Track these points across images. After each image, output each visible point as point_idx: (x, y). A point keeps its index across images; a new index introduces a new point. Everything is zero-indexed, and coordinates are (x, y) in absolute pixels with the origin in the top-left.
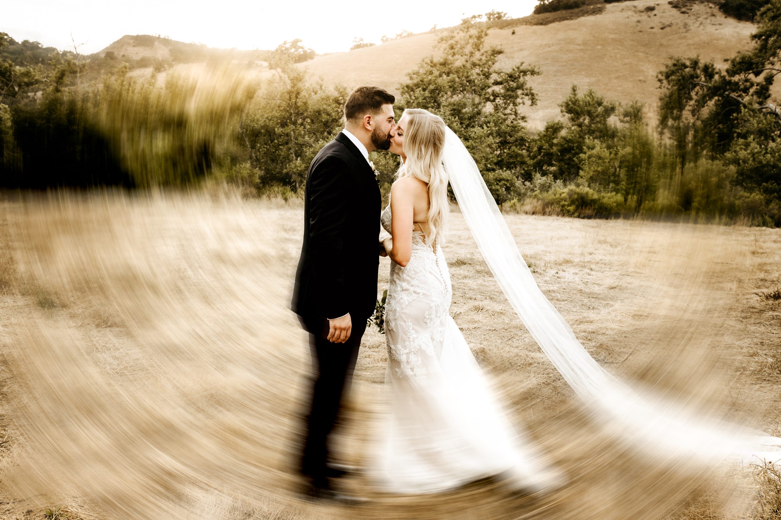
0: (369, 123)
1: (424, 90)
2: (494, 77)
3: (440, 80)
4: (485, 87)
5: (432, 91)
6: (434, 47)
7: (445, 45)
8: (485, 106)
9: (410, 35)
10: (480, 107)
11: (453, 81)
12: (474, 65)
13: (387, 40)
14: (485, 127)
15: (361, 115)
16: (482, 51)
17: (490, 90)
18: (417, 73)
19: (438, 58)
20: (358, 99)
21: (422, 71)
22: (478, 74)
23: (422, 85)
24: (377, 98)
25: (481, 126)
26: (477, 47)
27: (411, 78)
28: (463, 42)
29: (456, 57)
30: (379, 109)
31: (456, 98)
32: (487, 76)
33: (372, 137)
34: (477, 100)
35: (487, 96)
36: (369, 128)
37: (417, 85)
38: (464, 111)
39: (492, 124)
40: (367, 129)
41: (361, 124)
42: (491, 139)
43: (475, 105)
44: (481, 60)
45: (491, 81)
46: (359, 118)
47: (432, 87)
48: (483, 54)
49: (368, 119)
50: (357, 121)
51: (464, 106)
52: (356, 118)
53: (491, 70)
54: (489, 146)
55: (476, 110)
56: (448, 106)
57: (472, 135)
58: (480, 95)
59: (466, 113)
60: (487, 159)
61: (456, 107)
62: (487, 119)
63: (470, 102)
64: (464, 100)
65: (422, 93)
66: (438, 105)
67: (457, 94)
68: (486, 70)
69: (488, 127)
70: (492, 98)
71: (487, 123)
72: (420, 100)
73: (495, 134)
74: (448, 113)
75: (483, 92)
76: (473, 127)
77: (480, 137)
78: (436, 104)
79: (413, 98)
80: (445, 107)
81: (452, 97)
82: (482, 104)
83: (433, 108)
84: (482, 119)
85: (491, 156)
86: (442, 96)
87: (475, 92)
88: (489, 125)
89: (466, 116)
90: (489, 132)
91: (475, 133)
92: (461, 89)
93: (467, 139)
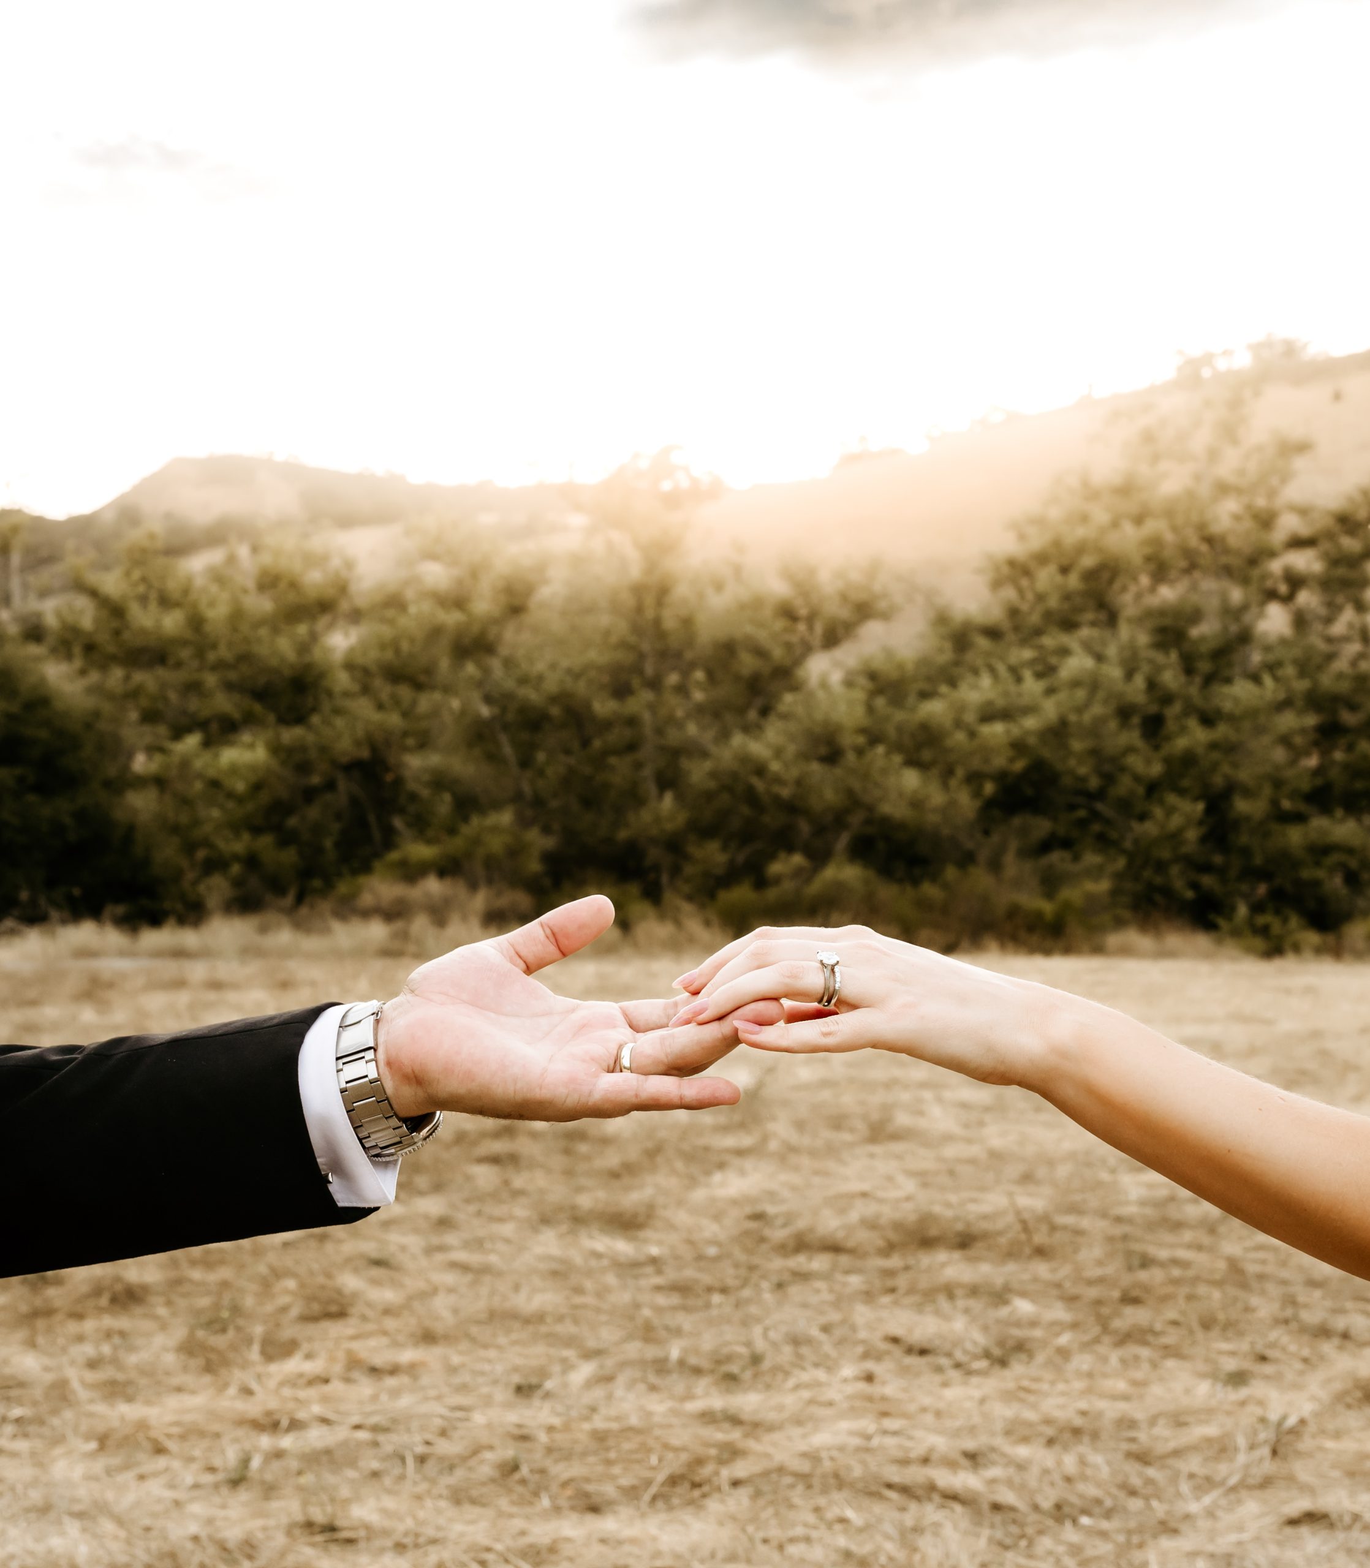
1: (1063, 571)
2: (1286, 524)
3: (1113, 542)
4: (1258, 556)
5: (1090, 576)
6: (1096, 437)
8: (1261, 615)
9: (1012, 418)
10: (1247, 618)
11: (1155, 540)
12: (1222, 489)
14: (1268, 681)
16: (1245, 445)
17: (1276, 566)
18: (1039, 520)
19: (1106, 470)
21: (1055, 513)
22: (1236, 517)
23: (1057, 556)
25: (1256, 678)
26: (1229, 433)
27: (1021, 536)
28: (1182, 421)
29: (1164, 465)
31: (1167, 593)
32: (1265, 519)
34: (1236, 595)
35: (1269, 584)
37: (1041, 558)
38: (1195, 632)
39: (1290, 671)
42: (1288, 721)
43: (1230, 613)
44: (1240, 472)
45: (1279, 536)
47: (1087, 562)
48: (1248, 455)
51: (1196, 616)
53: (1279, 501)
54: (1285, 740)
55: (1234, 628)
56: (1139, 621)
57: (1227, 706)
58: (1245, 581)
59: (1203, 639)
60: (1278, 783)
61: (1167, 622)
62: (1271, 657)
63: (1213, 604)
64: (1194, 598)
65: (1059, 579)
66: (1111, 618)
67: (1171, 582)
68: (1261, 502)
69: (1276, 679)
70: (1283, 589)
71: (1272, 667)
72: (1053, 602)
73: (1300, 703)
74: (1143, 639)
75: (1255, 573)
76: (1228, 681)
77: (1252, 713)
78: (1103, 616)
79: (1030, 596)
80: (1130, 621)
81: (1153, 589)
82: (1254, 610)
83: (1093, 624)
84: (1256, 658)
85: (1289, 773)
86: (1124, 589)
87: (1228, 572)
88: (1280, 673)
89: (1204, 648)
90: (1282, 696)
91: (1236, 700)
92: (1183, 564)
93: (1208, 720)
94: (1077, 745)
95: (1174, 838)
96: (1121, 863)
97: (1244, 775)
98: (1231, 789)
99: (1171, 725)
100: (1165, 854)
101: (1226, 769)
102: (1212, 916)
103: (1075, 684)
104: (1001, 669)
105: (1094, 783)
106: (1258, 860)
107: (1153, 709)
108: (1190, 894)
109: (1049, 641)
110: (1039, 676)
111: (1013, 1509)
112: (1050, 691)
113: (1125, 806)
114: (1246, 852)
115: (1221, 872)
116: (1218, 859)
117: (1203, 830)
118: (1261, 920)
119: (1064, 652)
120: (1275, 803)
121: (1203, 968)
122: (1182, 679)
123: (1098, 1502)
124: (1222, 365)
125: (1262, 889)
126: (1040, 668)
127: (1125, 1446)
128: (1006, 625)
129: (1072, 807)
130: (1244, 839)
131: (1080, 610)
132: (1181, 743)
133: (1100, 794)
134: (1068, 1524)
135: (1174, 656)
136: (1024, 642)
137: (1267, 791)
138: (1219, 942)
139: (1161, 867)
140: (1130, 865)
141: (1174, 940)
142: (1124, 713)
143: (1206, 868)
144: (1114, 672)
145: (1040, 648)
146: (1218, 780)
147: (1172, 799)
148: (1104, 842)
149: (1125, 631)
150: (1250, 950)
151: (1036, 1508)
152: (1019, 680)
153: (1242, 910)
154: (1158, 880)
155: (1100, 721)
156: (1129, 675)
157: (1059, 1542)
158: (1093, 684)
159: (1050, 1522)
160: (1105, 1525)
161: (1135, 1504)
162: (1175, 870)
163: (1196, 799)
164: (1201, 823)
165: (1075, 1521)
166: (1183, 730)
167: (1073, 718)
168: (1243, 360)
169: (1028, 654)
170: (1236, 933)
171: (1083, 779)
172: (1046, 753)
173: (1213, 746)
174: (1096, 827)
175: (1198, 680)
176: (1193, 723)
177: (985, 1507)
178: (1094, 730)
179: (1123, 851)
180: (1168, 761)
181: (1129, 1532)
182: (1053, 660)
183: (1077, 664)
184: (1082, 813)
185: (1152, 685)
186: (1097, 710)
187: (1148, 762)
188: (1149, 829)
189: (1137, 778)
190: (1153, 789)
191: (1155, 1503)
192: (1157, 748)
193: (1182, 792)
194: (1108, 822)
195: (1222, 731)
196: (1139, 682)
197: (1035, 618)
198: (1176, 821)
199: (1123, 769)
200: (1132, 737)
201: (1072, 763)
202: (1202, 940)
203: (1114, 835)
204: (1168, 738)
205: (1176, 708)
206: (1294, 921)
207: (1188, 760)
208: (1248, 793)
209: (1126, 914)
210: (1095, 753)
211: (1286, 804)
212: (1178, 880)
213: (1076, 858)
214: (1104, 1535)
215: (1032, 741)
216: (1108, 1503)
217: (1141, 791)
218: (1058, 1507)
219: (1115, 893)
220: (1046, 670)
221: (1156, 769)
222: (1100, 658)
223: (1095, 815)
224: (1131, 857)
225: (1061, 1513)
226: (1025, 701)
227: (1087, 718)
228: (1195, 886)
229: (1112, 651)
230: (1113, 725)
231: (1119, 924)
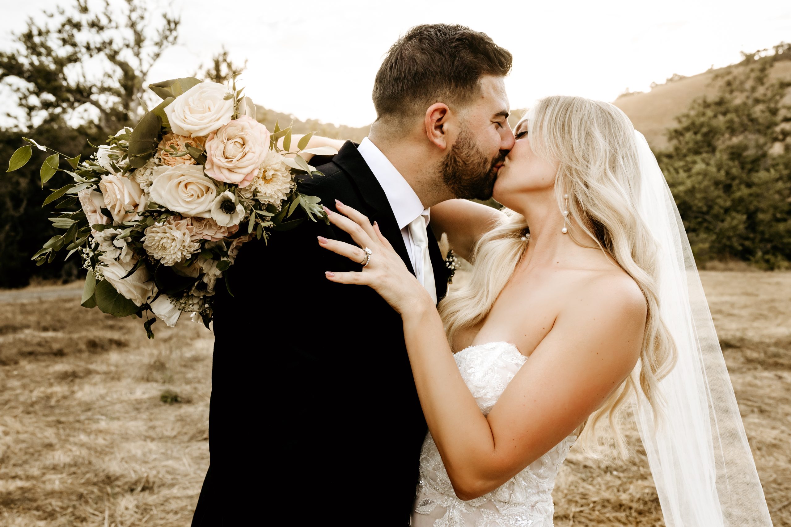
0: (440, 127)
1: (696, 133)
2: (783, 113)
3: (714, 123)
4: (772, 125)
5: (705, 135)
6: (708, 86)
7: (721, 82)
8: (771, 147)
9: (682, 78)
10: (766, 148)
11: (731, 121)
12: (757, 101)
13: (657, 85)
14: (772, 171)
15: (417, 106)
16: (767, 85)
17: (778, 129)
18: (687, 116)
19: (713, 96)
20: (412, 58)
21: (693, 113)
22: (763, 112)
23: (693, 128)
24: (468, 57)
25: (768, 170)
26: (760, 80)
27: (680, 122)
28: (742, 77)
29: (736, 94)
30: (472, 90)
31: (735, 140)
32: (774, 112)
33: (445, 165)
34: (762, 140)
35: (775, 135)
36: (439, 141)
37: (687, 129)
38: (745, 154)
39: (781, 167)
40: (432, 145)
41: (418, 129)
42: (780, 185)
43: (759, 147)
44: (765, 95)
45: (779, 117)
46: (414, 114)
47: (705, 130)
48: (767, 89)
49: (437, 116)
50: (405, 120)
51: (746, 148)
52: (403, 113)
53: (780, 105)
54: (779, 192)
55: (760, 152)
56: (725, 150)
57: (756, 180)
58: (765, 135)
59: (748, 156)
60: (776, 208)
61: (735, 150)
62: (774, 162)
63: (752, 144)
64: (746, 142)
65: (693, 137)
66: (713, 150)
67: (737, 136)
68: (772, 105)
69: (776, 170)
70: (781, 137)
71: (774, 166)
72: (691, 145)
73: (785, 179)
74: (725, 157)
75: (769, 131)
76: (757, 171)
77: (766, 183)
78: (710, 149)
79: (683, 143)
80: (721, 151)
81: (730, 139)
82: (769, 145)
83: (707, 152)
84: (769, 162)
85: (780, 204)
86: (719, 139)
87: (759, 131)
88: (778, 168)
89: (748, 160)
90: (777, 176)
91: (760, 178)
92: (741, 129)
93: (749, 185)
94: (698, 196)
95: (735, 228)
96: (714, 237)
97: (763, 205)
98: (757, 210)
99: (734, 188)
100: (731, 234)
101: (755, 203)
102: (747, 256)
103: (698, 174)
104: (672, 169)
105: (705, 209)
106: (767, 236)
107: (729, 182)
108: (740, 248)
109: (689, 159)
110: (685, 171)
111: (591, 467)
112: (689, 177)
113: (716, 217)
114: (762, 233)
115: (753, 240)
116: (752, 235)
117: (746, 225)
118: (767, 257)
119: (694, 162)
120: (774, 215)
121: (739, 275)
122: (740, 171)
123: (621, 467)
124: (763, 54)
125: (769, 246)
126: (686, 168)
127: (637, 448)
128: (674, 154)
129: (696, 218)
130: (761, 228)
131: (701, 147)
132: (738, 194)
133: (707, 213)
134: (609, 474)
135: (736, 163)
136: (680, 160)
137: (771, 211)
138: (749, 265)
139: (729, 238)
140: (717, 238)
141: (732, 264)
142: (717, 183)
143: (747, 239)
144: (713, 169)
145: (687, 162)
146: (752, 207)
147: (734, 214)
148: (708, 230)
149: (718, 155)
150: (760, 268)
151: (599, 467)
152: (678, 173)
153: (760, 254)
154: (728, 243)
155: (707, 187)
156: (719, 170)
157: (602, 479)
158: (705, 174)
159: (603, 473)
160: (621, 475)
161: (635, 468)
162: (734, 239)
163: (743, 214)
164: (745, 223)
165: (611, 473)
166: (739, 189)
167: (697, 186)
168: (771, 53)
169: (681, 163)
170: (757, 262)
171: (701, 208)
172: (687, 199)
173: (751, 195)
174: (705, 225)
175: (746, 171)
176: (743, 187)
177: (581, 467)
178: (705, 190)
179: (715, 233)
180: (733, 201)
181: (629, 478)
182: (690, 165)
183: (700, 166)
184: (700, 220)
185: (727, 173)
186: (706, 183)
187: (725, 201)
188: (726, 225)
189: (721, 207)
190: (727, 211)
191: (641, 468)
192: (729, 196)
193: (738, 212)
194: (710, 222)
195: (754, 190)
196: (723, 173)
197: (684, 151)
198: (735, 222)
199: (716, 204)
200: (721, 193)
201: (696, 202)
202: (743, 265)
203: (711, 227)
204: (733, 192)
205: (737, 182)
206: (779, 258)
207: (741, 200)
208: (763, 211)
209: (714, 255)
210: (705, 198)
211: (779, 216)
212: (736, 243)
213: (697, 235)
214: (619, 478)
215: (682, 194)
216: (625, 467)
217: (722, 211)
218: (607, 468)
219: (711, 248)
220: (688, 170)
221: (728, 204)
222: (708, 164)
223: (705, 220)
224: (718, 234)
225: (607, 470)
226: (680, 180)
227: (702, 186)
228: (742, 245)
229: (712, 162)
230: (712, 188)
231: (711, 259)
